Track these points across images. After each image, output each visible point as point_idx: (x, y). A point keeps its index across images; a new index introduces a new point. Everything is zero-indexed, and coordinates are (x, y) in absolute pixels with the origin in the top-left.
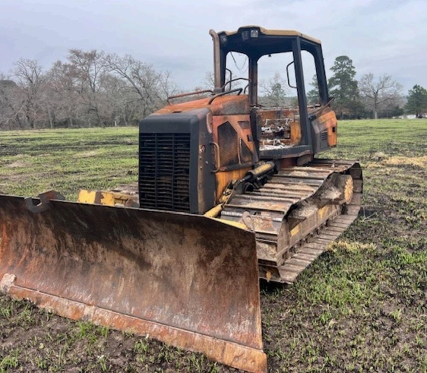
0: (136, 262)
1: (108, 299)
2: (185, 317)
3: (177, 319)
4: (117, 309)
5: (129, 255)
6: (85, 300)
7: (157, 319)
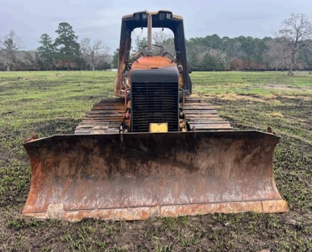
0: (186, 169)
1: (168, 198)
2: (231, 194)
3: (226, 197)
4: (179, 202)
5: (182, 164)
6: (148, 204)
7: (212, 201)
